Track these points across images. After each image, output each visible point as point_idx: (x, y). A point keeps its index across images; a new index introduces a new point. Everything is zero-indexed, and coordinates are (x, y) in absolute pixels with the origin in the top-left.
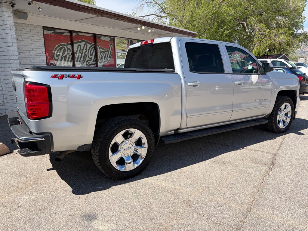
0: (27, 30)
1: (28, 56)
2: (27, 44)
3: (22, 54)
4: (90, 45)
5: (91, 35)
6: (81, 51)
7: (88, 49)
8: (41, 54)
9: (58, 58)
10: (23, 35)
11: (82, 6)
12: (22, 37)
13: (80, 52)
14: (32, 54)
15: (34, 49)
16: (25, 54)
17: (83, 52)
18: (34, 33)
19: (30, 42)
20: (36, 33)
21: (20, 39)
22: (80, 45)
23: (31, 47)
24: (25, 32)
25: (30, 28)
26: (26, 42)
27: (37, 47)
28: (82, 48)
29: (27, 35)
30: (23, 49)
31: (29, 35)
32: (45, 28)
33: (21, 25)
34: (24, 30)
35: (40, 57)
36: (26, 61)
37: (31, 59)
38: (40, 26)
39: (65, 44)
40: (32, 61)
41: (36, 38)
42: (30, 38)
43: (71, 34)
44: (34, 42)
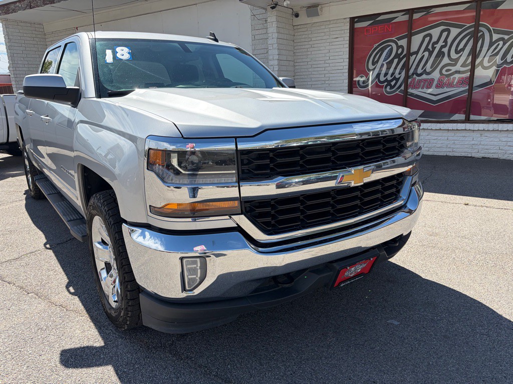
0: (325, 30)
1: (321, 69)
2: (323, 52)
3: (315, 66)
4: (459, 30)
6: (430, 47)
7: (450, 41)
8: (341, 64)
9: (374, 67)
12: (317, 42)
13: (426, 49)
14: (327, 65)
15: (331, 58)
16: (319, 66)
17: (434, 48)
18: (334, 33)
19: (328, 48)
20: (338, 32)
21: (315, 46)
22: (430, 35)
23: (328, 55)
24: (323, 34)
25: (330, 26)
26: (322, 48)
27: (337, 54)
28: (434, 39)
29: (325, 38)
30: (317, 59)
31: (328, 37)
32: (353, 20)
33: (318, 24)
34: (321, 31)
35: (340, 68)
36: (318, 76)
37: (325, 72)
38: (344, 19)
39: (393, 39)
40: (326, 75)
41: (337, 40)
42: (328, 41)
43: (411, 17)
44: (333, 47)
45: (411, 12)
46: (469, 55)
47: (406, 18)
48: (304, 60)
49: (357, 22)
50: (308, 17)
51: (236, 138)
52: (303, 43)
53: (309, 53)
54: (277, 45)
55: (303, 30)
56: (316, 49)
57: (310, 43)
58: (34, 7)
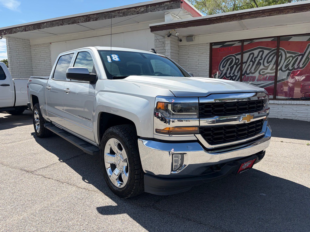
0: (196, 49)
1: (194, 70)
2: (195, 60)
3: (190, 68)
4: (269, 51)
5: (273, 38)
6: (253, 60)
7: (264, 57)
8: (205, 67)
9: (223, 69)
10: (193, 53)
11: (213, 19)
12: (192, 55)
13: (251, 61)
14: (198, 67)
15: (199, 64)
16: (193, 68)
17: (255, 60)
18: (201, 50)
19: (198, 58)
20: (203, 50)
21: (191, 57)
22: (253, 54)
23: (198, 62)
24: (195, 51)
25: (199, 47)
26: (194, 58)
27: (203, 61)
28: (255, 56)
29: (196, 53)
30: (192, 64)
32: (211, 44)
33: (192, 46)
34: (194, 49)
35: (204, 69)
37: (196, 71)
38: (207, 43)
39: (233, 55)
40: (197, 73)
41: (203, 54)
42: (198, 54)
43: (243, 44)
44: (200, 58)
45: (242, 41)
46: (274, 64)
47: (240, 44)
48: (184, 65)
49: (214, 45)
50: (187, 42)
51: (198, 97)
52: (184, 55)
53: (187, 61)
54: (170, 56)
55: (184, 48)
56: (191, 59)
57: (188, 55)
58: (27, 31)
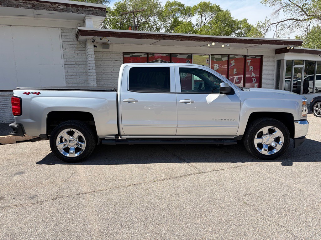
0: (110, 56)
1: (110, 75)
2: (110, 66)
3: (105, 73)
5: (167, 54)
10: (107, 59)
11: (144, 34)
12: (106, 61)
14: (113, 73)
15: (114, 70)
16: (108, 73)
18: (115, 58)
19: (112, 65)
20: (117, 58)
21: (105, 63)
23: (112, 68)
24: (109, 58)
25: (113, 54)
26: (109, 65)
27: (117, 68)
29: (110, 60)
30: (107, 70)
31: (112, 60)
32: (124, 53)
33: (106, 52)
34: (108, 56)
36: (108, 79)
37: (112, 77)
38: (120, 52)
40: (113, 79)
41: (117, 61)
42: (112, 61)
43: (148, 56)
44: (115, 65)
45: (147, 54)
47: (146, 56)
48: (99, 70)
50: (103, 48)
52: (98, 61)
53: (102, 66)
54: (94, 61)
55: (98, 54)
56: (106, 65)
57: (102, 61)
